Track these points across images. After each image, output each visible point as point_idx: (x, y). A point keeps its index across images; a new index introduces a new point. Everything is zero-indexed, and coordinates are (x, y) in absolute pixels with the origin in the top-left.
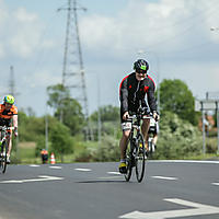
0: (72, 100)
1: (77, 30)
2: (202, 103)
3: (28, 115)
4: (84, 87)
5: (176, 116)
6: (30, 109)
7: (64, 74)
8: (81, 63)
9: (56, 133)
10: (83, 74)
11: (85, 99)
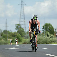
0: (22, 28)
1: (23, 10)
2: (56, 29)
3: (10, 32)
4: (25, 25)
5: (49, 33)
6: (11, 30)
7: (20, 21)
8: (24, 18)
9: (18, 36)
10: (25, 21)
11: (25, 28)
